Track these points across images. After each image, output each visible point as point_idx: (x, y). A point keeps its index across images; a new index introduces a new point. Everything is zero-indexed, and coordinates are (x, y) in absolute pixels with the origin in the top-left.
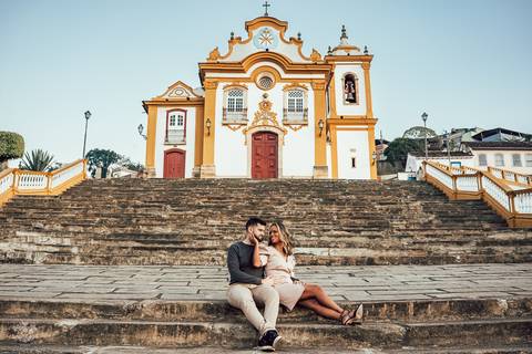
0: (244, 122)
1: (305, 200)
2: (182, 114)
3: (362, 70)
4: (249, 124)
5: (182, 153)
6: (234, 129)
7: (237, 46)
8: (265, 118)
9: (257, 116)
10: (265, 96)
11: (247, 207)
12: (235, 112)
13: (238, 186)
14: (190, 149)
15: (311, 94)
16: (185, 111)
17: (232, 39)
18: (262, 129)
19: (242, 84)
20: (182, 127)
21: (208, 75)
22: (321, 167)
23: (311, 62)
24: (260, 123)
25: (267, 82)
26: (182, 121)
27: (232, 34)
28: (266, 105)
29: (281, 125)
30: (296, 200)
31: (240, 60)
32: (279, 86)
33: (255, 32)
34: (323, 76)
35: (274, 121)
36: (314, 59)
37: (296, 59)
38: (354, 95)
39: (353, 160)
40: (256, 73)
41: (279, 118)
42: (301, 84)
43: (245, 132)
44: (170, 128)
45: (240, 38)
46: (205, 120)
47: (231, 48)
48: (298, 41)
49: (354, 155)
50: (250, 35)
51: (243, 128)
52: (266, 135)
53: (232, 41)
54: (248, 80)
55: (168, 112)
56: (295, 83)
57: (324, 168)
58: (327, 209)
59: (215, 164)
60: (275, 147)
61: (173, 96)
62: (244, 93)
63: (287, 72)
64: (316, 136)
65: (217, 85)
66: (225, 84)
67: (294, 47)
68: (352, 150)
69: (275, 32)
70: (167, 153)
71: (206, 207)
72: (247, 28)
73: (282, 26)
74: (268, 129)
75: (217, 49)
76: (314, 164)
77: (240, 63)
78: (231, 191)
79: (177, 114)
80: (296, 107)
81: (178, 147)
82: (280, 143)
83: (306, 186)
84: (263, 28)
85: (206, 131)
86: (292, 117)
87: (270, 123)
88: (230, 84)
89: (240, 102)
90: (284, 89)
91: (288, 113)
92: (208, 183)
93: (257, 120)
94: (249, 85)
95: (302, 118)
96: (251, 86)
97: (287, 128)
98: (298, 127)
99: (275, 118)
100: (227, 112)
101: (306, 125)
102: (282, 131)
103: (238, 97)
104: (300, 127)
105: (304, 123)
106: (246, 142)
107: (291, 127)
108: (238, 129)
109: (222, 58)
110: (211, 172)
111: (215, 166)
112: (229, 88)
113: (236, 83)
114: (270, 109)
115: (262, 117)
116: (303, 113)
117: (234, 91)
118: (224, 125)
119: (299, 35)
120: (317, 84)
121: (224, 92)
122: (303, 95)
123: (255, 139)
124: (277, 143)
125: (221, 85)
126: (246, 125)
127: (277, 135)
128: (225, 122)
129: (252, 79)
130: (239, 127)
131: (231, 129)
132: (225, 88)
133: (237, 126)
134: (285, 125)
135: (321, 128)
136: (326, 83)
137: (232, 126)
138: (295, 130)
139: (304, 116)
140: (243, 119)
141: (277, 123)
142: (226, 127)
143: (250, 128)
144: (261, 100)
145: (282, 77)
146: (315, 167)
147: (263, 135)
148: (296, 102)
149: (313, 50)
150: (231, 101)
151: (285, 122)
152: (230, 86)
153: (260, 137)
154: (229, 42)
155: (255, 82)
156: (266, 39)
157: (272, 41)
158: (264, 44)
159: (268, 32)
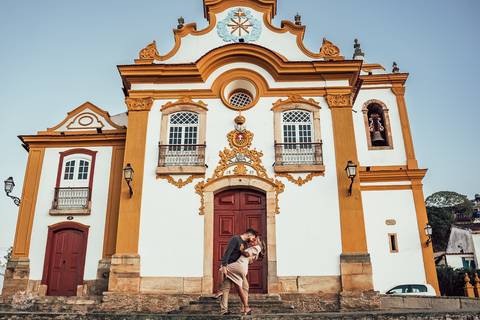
0: (199, 170)
2: (88, 158)
3: (394, 97)
4: (209, 174)
5: (83, 231)
6: (180, 184)
7: (189, 40)
8: (238, 162)
9: (225, 157)
10: (239, 121)
12: (182, 152)
14: (96, 224)
15: (325, 114)
16: (93, 154)
17: (180, 27)
18: (235, 182)
19: (196, 101)
20: (85, 183)
22: (355, 256)
23: (320, 59)
24: (231, 170)
25: (242, 98)
26: (87, 171)
27: (181, 21)
28: (240, 137)
29: (271, 175)
31: (194, 61)
32: (265, 103)
33: (221, 17)
34: (345, 83)
35: (258, 167)
38: (384, 134)
39: (393, 238)
40: (221, 82)
41: (267, 161)
42: (306, 98)
43: (200, 189)
44: (64, 183)
45: (193, 26)
46: (125, 166)
47: (177, 42)
49: (392, 230)
50: (211, 21)
51: (196, 181)
52: (242, 194)
53: (179, 30)
54: (208, 93)
55: (63, 155)
56: (295, 96)
57: (364, 258)
59: (139, 252)
60: (261, 218)
61: (75, 127)
62: (200, 117)
63: (279, 77)
64: (340, 192)
65: (150, 104)
66: (164, 102)
68: (391, 222)
69: (256, 15)
70: (54, 231)
72: (206, 10)
73: (267, 4)
74: (245, 182)
75: (153, 45)
76: (340, 252)
77: (192, 64)
79: (77, 158)
80: (298, 139)
81: (76, 219)
82: (270, 209)
85: (125, 189)
86: (291, 157)
87: (249, 170)
88: (174, 101)
89: (192, 133)
90: (275, 108)
91: (284, 151)
93: (224, 164)
94: (209, 102)
95: (310, 159)
96: (214, 104)
97: (283, 180)
98: (304, 176)
99: (259, 161)
100: (167, 152)
101: (321, 173)
102: (274, 185)
103: (189, 125)
104: (309, 178)
105: (314, 168)
106: (202, 209)
107: (291, 178)
108: (186, 183)
109: (162, 58)
110: (129, 270)
111: (138, 257)
112: (172, 109)
113: (186, 100)
114: (249, 145)
115: (234, 160)
116: (312, 151)
117: (182, 113)
118: (160, 175)
119: (297, 18)
120: (336, 97)
121: (163, 115)
122: (311, 118)
123: (221, 202)
124: (265, 209)
125: (158, 104)
126: (202, 175)
127: (263, 194)
128: (163, 170)
129: (215, 92)
130: (190, 181)
131: (174, 183)
132: (164, 108)
133: (184, 178)
134: (278, 173)
135: (352, 178)
136: (353, 95)
137: (176, 178)
138: (300, 182)
139: (316, 155)
140: (197, 165)
141: (263, 170)
142: (165, 180)
143: (211, 182)
144: (232, 127)
145: (271, 87)
146: (343, 257)
147: (237, 195)
148: (297, 130)
149: (324, 42)
150: (175, 132)
151: (280, 168)
152: (174, 105)
153: (232, 199)
154: (175, 32)
155: (220, 96)
156: (240, 26)
157: (250, 29)
158: (236, 33)
159: (243, 15)
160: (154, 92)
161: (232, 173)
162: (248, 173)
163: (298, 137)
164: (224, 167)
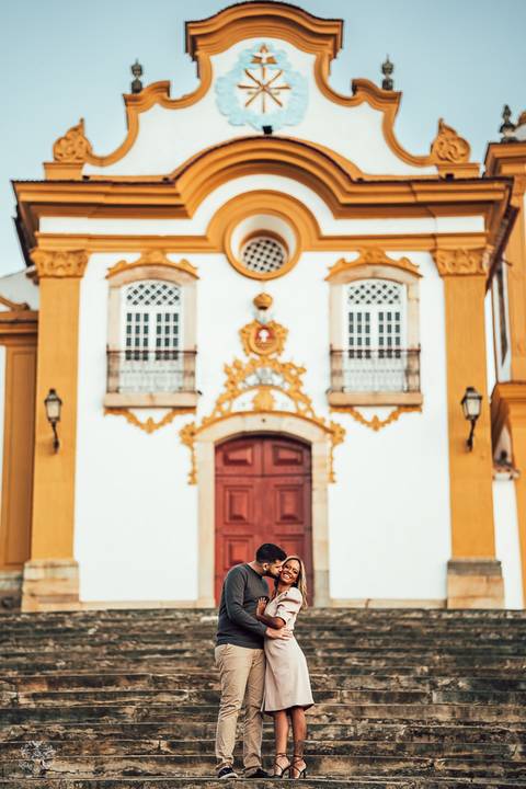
0: (186, 400)
1: (404, 682)
4: (205, 407)
6: (150, 427)
7: (155, 118)
8: (263, 386)
9: (234, 376)
10: (261, 303)
11: (190, 711)
12: (152, 364)
13: (162, 636)
15: (431, 290)
17: (137, 88)
18: (254, 424)
19: (175, 258)
21: (49, 225)
22: (475, 565)
23: (430, 171)
24: (245, 402)
27: (137, 70)
28: (264, 336)
29: (321, 410)
30: (371, 685)
31: (166, 169)
32: (313, 265)
33: (227, 61)
34: (476, 223)
35: (296, 394)
36: (442, 161)
37: (374, 160)
40: (226, 218)
41: (316, 384)
42: (394, 256)
43: (189, 435)
45: (164, 87)
46: (42, 395)
47: (132, 126)
48: (381, 94)
50: (204, 73)
51: (182, 420)
52: (268, 445)
53: (136, 97)
54: (197, 243)
57: (490, 569)
58: (484, 716)
59: (78, 556)
60: (302, 490)
62: (184, 292)
63: (343, 211)
64: (452, 443)
65: (82, 264)
67: (367, 116)
69: (296, 60)
71: (44, 714)
72: (192, 46)
73: (323, 36)
74: (273, 424)
75: (78, 130)
76: (447, 556)
77: (167, 182)
78: (137, 657)
80: (376, 339)
82: (318, 475)
83: (413, 635)
84: (249, 45)
85: (44, 435)
86: (361, 378)
87: (281, 402)
88: (132, 257)
89: (169, 324)
90: (336, 274)
91: (347, 364)
92: (53, 627)
93: (233, 390)
94: (195, 260)
95: (398, 380)
96: (208, 265)
97: (344, 420)
98: (383, 414)
99: (298, 382)
100: (123, 364)
101: (416, 407)
102: (326, 430)
103: (164, 309)
104: (394, 416)
105: (405, 399)
106: (193, 474)
107: (358, 417)
108: (162, 424)
109: (102, 161)
110: (60, 589)
111: (75, 565)
112: (127, 274)
113: (156, 257)
114: (279, 350)
115: (252, 380)
116: (401, 364)
117: (148, 284)
118: (111, 409)
119: (387, 69)
120: (455, 253)
121: (112, 287)
122: (403, 297)
123: (227, 462)
124: (309, 474)
125: (100, 263)
126: (191, 409)
127: (307, 446)
128: (115, 401)
129: (214, 241)
130: (168, 419)
131: (138, 424)
132: (112, 273)
133: (158, 415)
134: (336, 407)
135: (473, 420)
136: (491, 249)
137: (142, 416)
138: (376, 425)
139: (408, 372)
140: (181, 390)
141: (307, 401)
142: (121, 419)
143: (209, 423)
144: (248, 315)
145: (325, 232)
146: (452, 566)
147: (258, 448)
148: (374, 323)
149: (442, 128)
150: (135, 323)
151: (338, 399)
152: (132, 267)
153: (247, 454)
154: (127, 100)
155: (224, 250)
156: (264, 88)
157: (284, 96)
158: (256, 106)
159: (271, 61)
160: (90, 238)
161: (249, 407)
162: (277, 407)
163: (374, 335)
164: (234, 395)
